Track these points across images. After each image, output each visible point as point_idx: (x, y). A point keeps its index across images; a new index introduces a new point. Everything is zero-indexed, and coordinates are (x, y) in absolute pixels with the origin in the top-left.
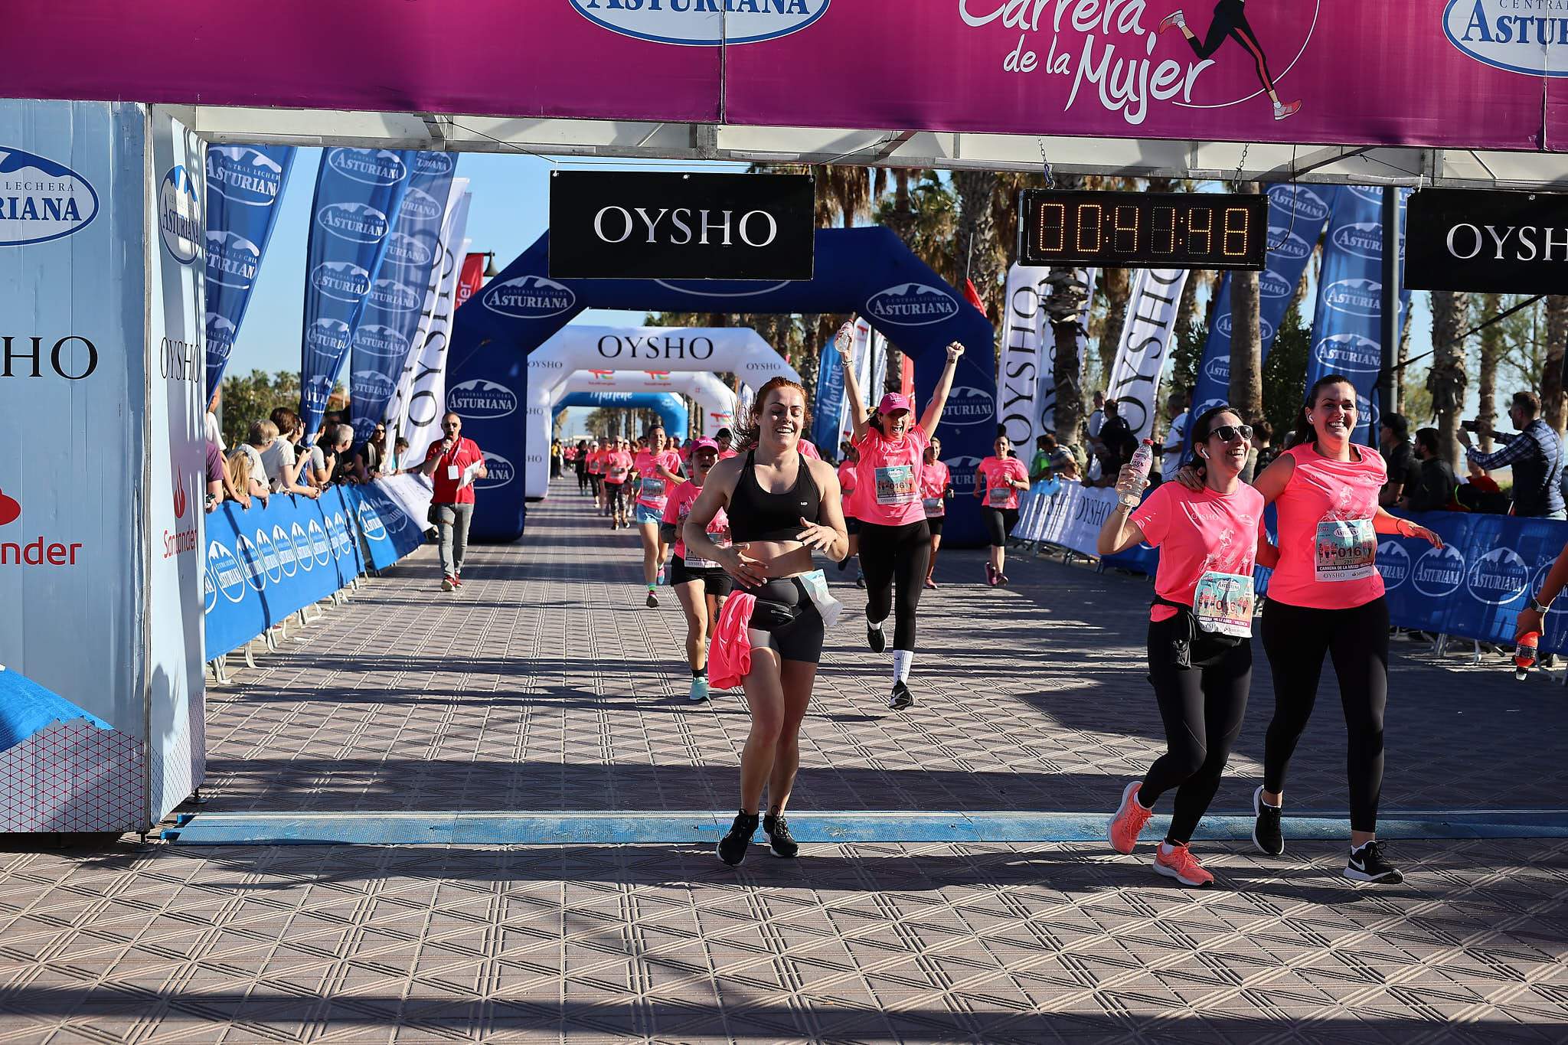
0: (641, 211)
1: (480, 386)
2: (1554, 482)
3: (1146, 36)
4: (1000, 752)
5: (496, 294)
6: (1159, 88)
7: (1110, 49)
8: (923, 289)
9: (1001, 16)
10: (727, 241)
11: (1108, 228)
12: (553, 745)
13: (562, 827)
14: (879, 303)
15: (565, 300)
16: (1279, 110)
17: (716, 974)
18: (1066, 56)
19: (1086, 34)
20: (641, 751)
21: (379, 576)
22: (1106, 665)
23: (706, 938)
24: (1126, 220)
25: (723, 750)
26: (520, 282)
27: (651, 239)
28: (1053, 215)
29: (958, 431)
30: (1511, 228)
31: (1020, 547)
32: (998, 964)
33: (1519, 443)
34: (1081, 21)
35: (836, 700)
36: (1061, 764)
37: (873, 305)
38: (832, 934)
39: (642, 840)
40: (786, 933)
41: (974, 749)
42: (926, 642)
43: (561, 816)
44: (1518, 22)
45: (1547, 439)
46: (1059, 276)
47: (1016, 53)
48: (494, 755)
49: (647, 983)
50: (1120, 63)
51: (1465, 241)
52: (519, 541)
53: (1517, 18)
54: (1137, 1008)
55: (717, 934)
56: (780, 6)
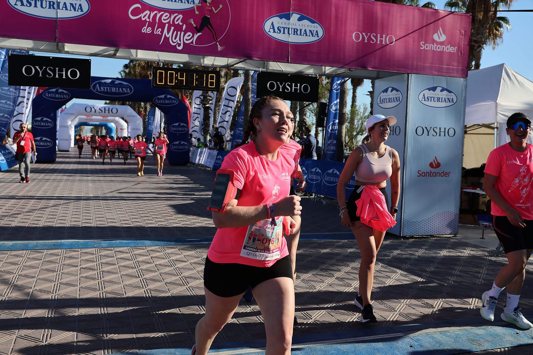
0: (37, 67)
1: (42, 119)
2: (314, 150)
3: (183, 25)
4: (158, 221)
5: (47, 93)
6: (186, 40)
7: (172, 28)
8: (169, 96)
9: (141, 17)
10: (64, 77)
11: (176, 78)
12: (27, 221)
13: (12, 246)
14: (157, 100)
15: (67, 96)
16: (219, 48)
17: (33, 289)
18: (160, 29)
19: (165, 24)
20: (53, 222)
21: (5, 172)
22: (200, 196)
23: (37, 278)
24: (182, 76)
25: (77, 222)
26: (54, 90)
27: (41, 75)
28: (161, 74)
29: (178, 134)
30: (284, 83)
31: (195, 165)
32: (122, 282)
33: (306, 140)
34: (164, 20)
35: (120, 207)
36: (172, 224)
37: (155, 100)
38: (77, 275)
39: (36, 249)
40: (63, 275)
41: (150, 220)
42: (155, 191)
43: (14, 242)
44: (283, 28)
45: (312, 139)
46: (204, 94)
47: (146, 27)
48: (6, 224)
49: (10, 293)
50: (175, 32)
51: (272, 86)
52: (55, 162)
53: (282, 27)
54: (154, 294)
55: (41, 277)
56: (75, 9)
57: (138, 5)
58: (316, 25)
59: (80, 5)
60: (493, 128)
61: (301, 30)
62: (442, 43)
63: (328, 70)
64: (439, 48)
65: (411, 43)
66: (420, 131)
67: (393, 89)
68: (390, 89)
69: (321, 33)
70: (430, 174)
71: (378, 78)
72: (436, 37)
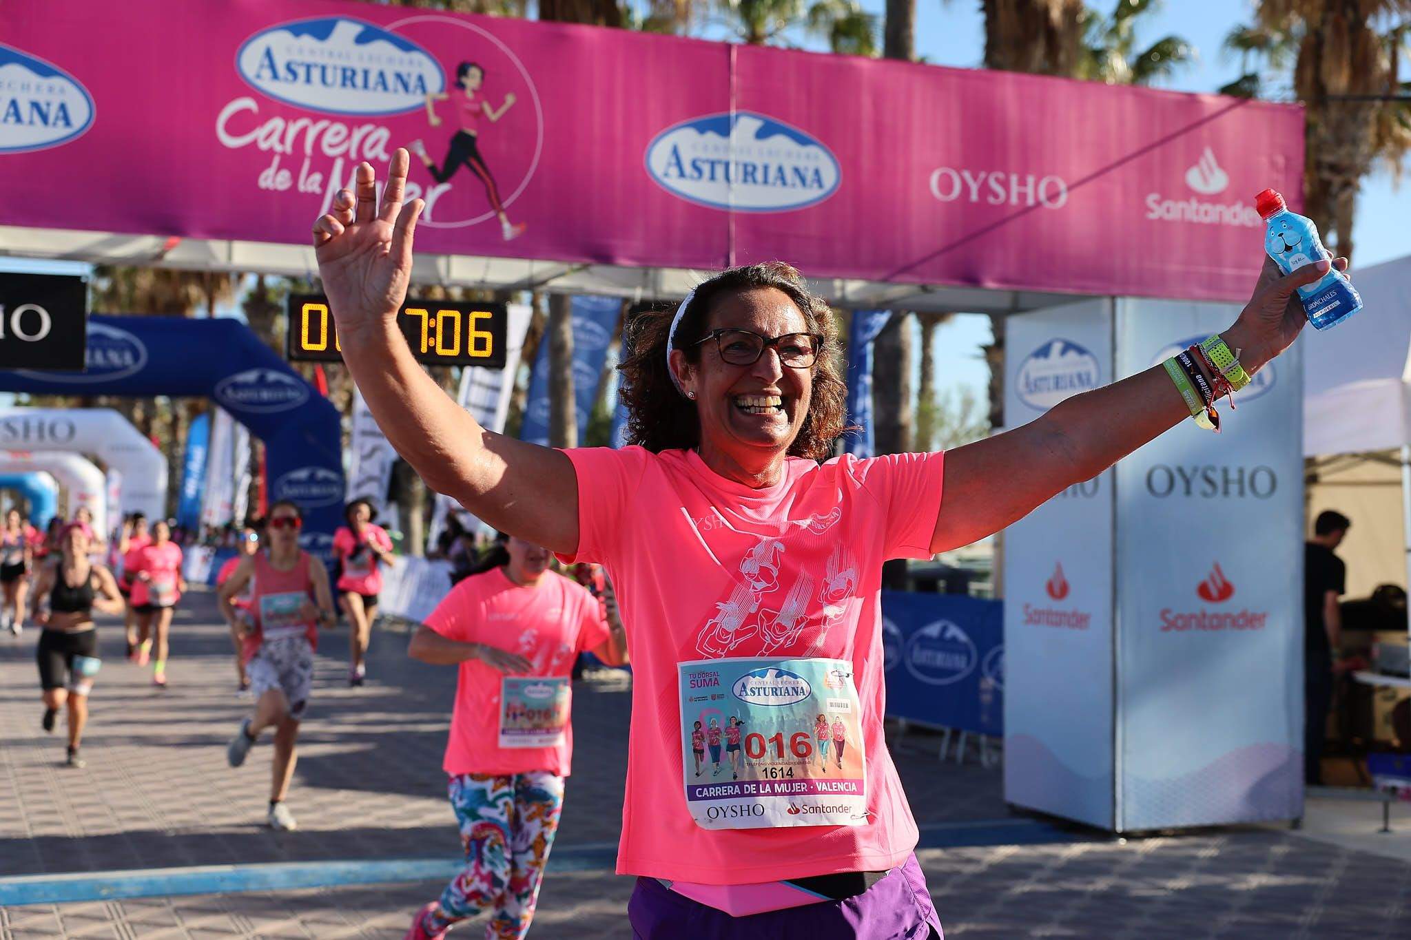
9: (256, 139)
14: (228, 388)
16: (508, 230)
18: (317, 177)
19: (334, 158)
28: (314, 316)
34: (331, 146)
37: (223, 391)
44: (708, 163)
47: (271, 171)
53: (707, 160)
56: (45, 119)
57: (247, 103)
58: (813, 150)
59: (63, 107)
60: (1398, 464)
61: (766, 168)
62: (1215, 199)
63: (853, 288)
64: (1206, 213)
65: (1118, 198)
66: (1160, 480)
67: (1068, 347)
68: (1057, 347)
69: (830, 176)
70: (1202, 622)
71: (1016, 310)
72: (1194, 178)
